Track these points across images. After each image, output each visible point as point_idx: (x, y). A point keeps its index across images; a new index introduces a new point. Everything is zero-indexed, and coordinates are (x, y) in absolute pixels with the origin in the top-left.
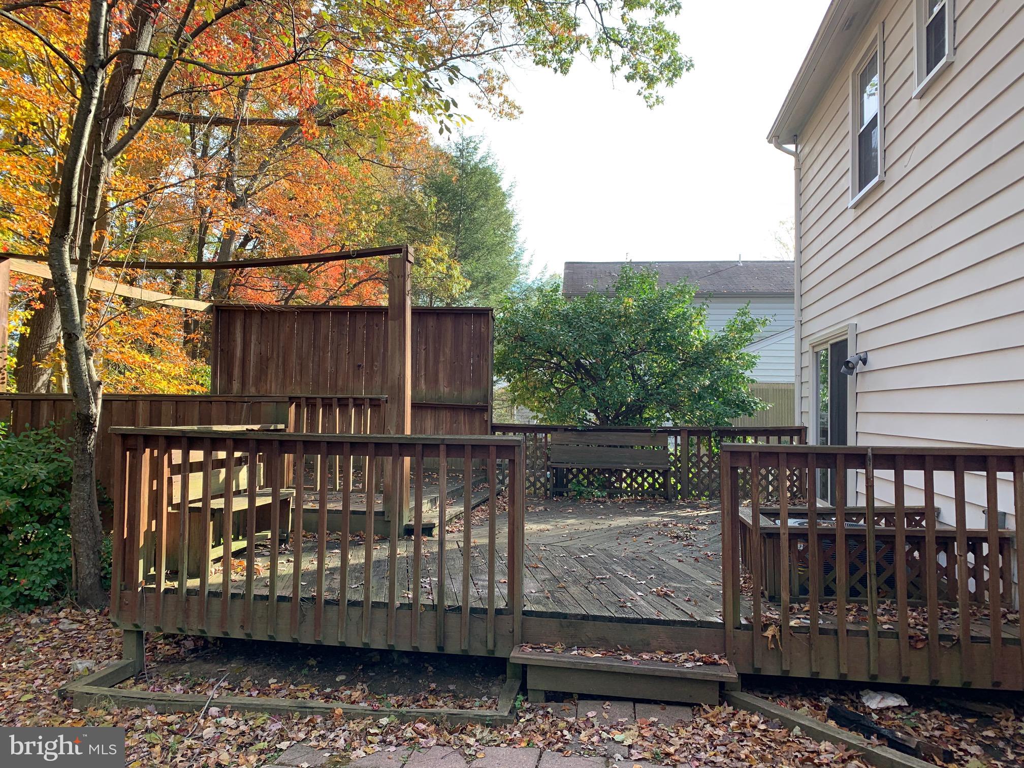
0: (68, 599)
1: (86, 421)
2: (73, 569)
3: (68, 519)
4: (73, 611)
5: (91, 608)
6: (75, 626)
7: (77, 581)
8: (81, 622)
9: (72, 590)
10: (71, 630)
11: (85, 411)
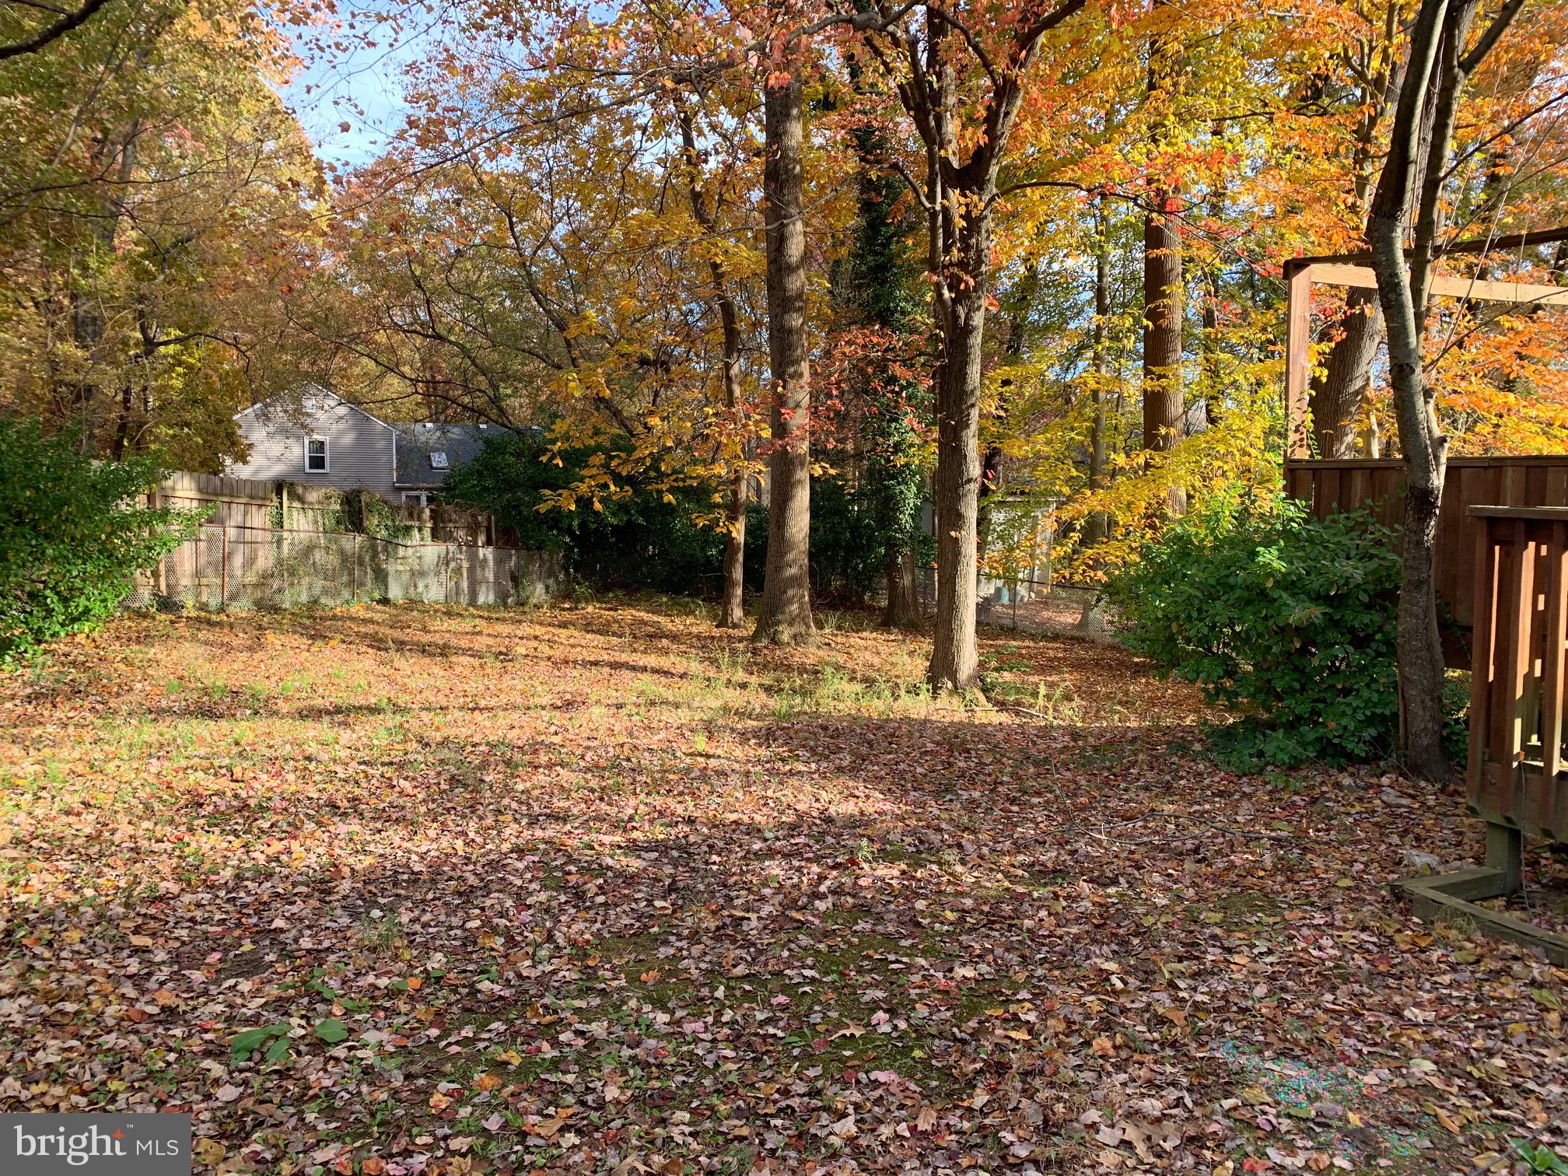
0: (1393, 760)
1: (1423, 498)
2: (1401, 719)
3: (1393, 645)
4: (1401, 779)
5: (1427, 780)
6: (1405, 801)
7: (1407, 738)
8: (1413, 797)
9: (1398, 748)
10: (1400, 806)
11: (1421, 484)
